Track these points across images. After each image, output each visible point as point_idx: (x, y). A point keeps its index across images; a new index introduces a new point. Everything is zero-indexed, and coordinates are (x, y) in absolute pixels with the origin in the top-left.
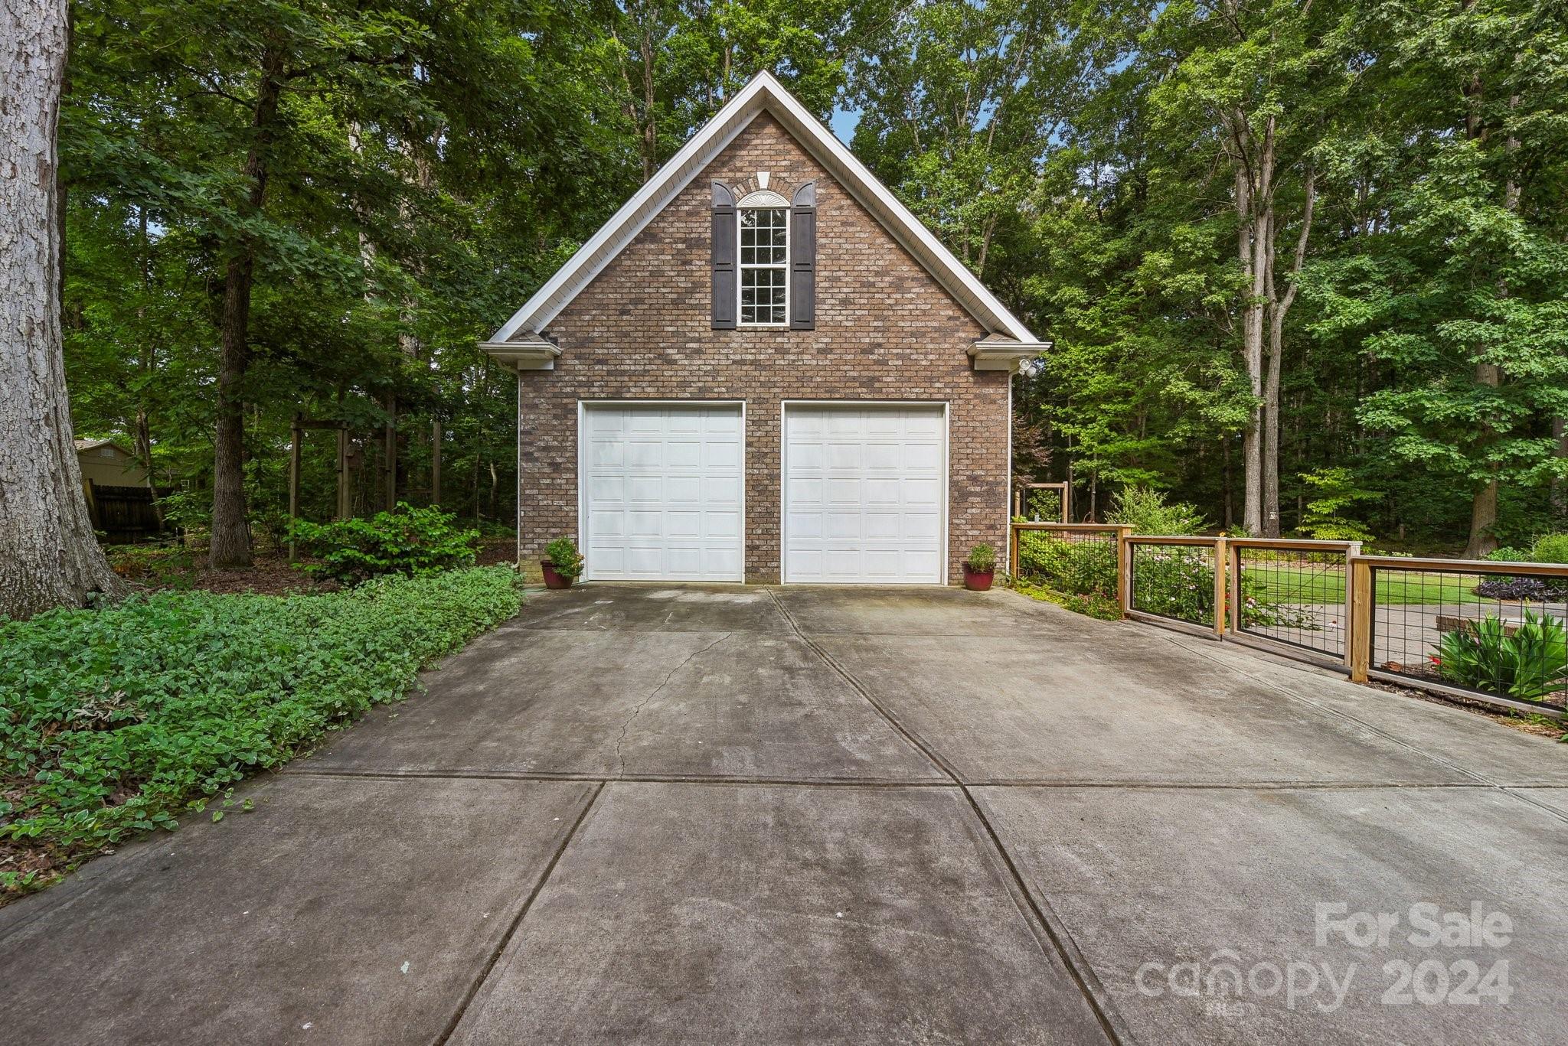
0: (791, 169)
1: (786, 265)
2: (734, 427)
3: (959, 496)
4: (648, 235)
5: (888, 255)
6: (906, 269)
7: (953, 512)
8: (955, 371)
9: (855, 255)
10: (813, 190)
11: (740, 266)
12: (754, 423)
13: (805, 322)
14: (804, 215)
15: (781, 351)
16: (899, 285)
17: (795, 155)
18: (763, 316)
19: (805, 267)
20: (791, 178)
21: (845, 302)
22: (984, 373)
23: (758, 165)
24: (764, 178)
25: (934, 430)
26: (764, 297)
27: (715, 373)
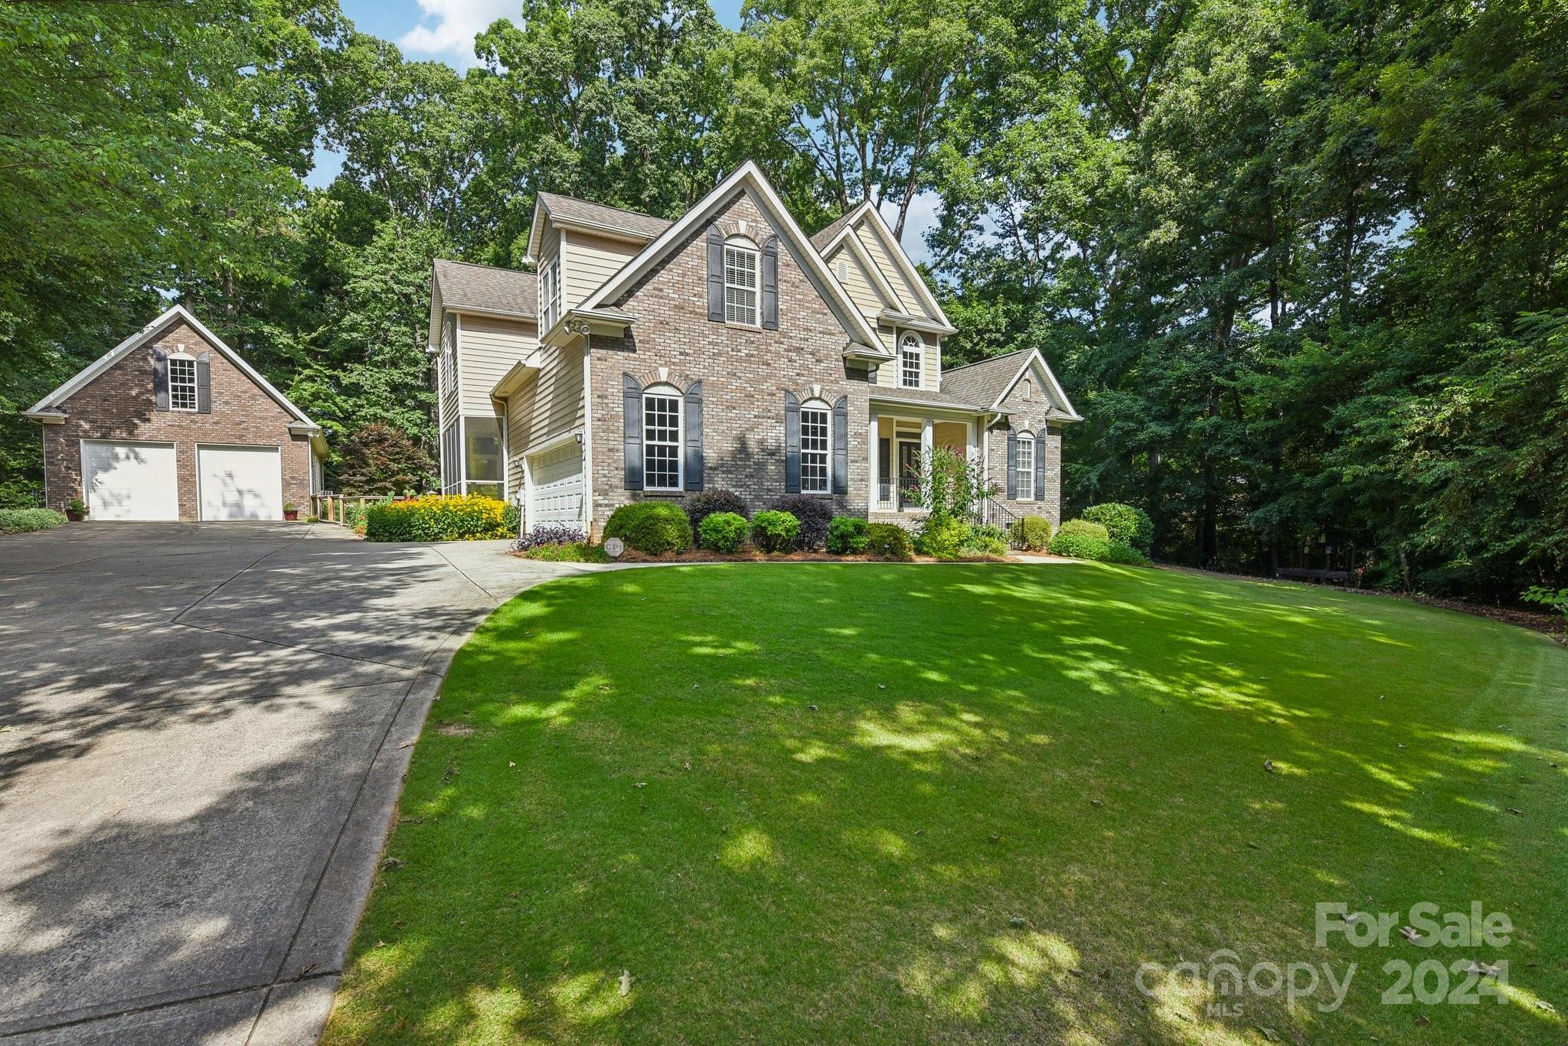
0: (195, 344)
1: (195, 385)
2: (171, 454)
3: (286, 485)
4: (117, 367)
5: (249, 384)
6: (257, 391)
7: (284, 491)
8: (282, 434)
9: (230, 384)
10: (208, 354)
11: (170, 384)
12: (180, 452)
13: (206, 410)
14: (205, 366)
15: (194, 422)
16: (253, 397)
17: (198, 338)
18: (184, 405)
19: (205, 386)
20: (197, 348)
21: (226, 403)
22: (298, 436)
23: (178, 341)
24: (181, 347)
25: (276, 457)
26: (184, 397)
27: (158, 429)
